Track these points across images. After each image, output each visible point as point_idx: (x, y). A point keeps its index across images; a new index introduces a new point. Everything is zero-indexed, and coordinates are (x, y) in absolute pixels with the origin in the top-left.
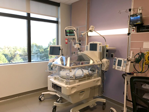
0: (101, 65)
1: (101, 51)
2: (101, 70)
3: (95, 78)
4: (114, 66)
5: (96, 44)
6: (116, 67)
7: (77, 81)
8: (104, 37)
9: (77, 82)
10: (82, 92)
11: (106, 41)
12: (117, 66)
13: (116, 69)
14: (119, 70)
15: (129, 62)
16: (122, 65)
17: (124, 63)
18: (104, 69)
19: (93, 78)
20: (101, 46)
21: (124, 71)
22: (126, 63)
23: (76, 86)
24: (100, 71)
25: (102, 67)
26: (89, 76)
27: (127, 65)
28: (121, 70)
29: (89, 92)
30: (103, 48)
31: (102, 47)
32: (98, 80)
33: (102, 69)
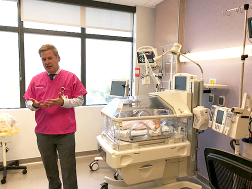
0: (192, 119)
1: (193, 91)
2: (191, 128)
3: (175, 143)
4: (211, 122)
5: (185, 78)
6: (214, 125)
7: (136, 144)
8: (198, 64)
9: (136, 147)
10: (146, 165)
11: (202, 72)
12: (215, 123)
13: (214, 128)
14: (218, 130)
15: (238, 117)
16: (223, 122)
17: (228, 118)
18: (197, 126)
19: (172, 143)
20: (193, 81)
21: (226, 134)
22: (230, 118)
23: (132, 153)
24: (191, 131)
25: (194, 122)
26: (163, 138)
27: (233, 122)
28: (221, 132)
29: (164, 168)
30: (198, 85)
31: (195, 83)
32: (183, 148)
33: (194, 127)
